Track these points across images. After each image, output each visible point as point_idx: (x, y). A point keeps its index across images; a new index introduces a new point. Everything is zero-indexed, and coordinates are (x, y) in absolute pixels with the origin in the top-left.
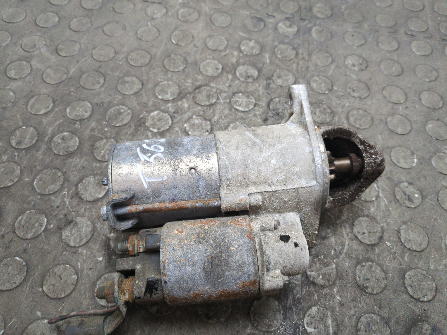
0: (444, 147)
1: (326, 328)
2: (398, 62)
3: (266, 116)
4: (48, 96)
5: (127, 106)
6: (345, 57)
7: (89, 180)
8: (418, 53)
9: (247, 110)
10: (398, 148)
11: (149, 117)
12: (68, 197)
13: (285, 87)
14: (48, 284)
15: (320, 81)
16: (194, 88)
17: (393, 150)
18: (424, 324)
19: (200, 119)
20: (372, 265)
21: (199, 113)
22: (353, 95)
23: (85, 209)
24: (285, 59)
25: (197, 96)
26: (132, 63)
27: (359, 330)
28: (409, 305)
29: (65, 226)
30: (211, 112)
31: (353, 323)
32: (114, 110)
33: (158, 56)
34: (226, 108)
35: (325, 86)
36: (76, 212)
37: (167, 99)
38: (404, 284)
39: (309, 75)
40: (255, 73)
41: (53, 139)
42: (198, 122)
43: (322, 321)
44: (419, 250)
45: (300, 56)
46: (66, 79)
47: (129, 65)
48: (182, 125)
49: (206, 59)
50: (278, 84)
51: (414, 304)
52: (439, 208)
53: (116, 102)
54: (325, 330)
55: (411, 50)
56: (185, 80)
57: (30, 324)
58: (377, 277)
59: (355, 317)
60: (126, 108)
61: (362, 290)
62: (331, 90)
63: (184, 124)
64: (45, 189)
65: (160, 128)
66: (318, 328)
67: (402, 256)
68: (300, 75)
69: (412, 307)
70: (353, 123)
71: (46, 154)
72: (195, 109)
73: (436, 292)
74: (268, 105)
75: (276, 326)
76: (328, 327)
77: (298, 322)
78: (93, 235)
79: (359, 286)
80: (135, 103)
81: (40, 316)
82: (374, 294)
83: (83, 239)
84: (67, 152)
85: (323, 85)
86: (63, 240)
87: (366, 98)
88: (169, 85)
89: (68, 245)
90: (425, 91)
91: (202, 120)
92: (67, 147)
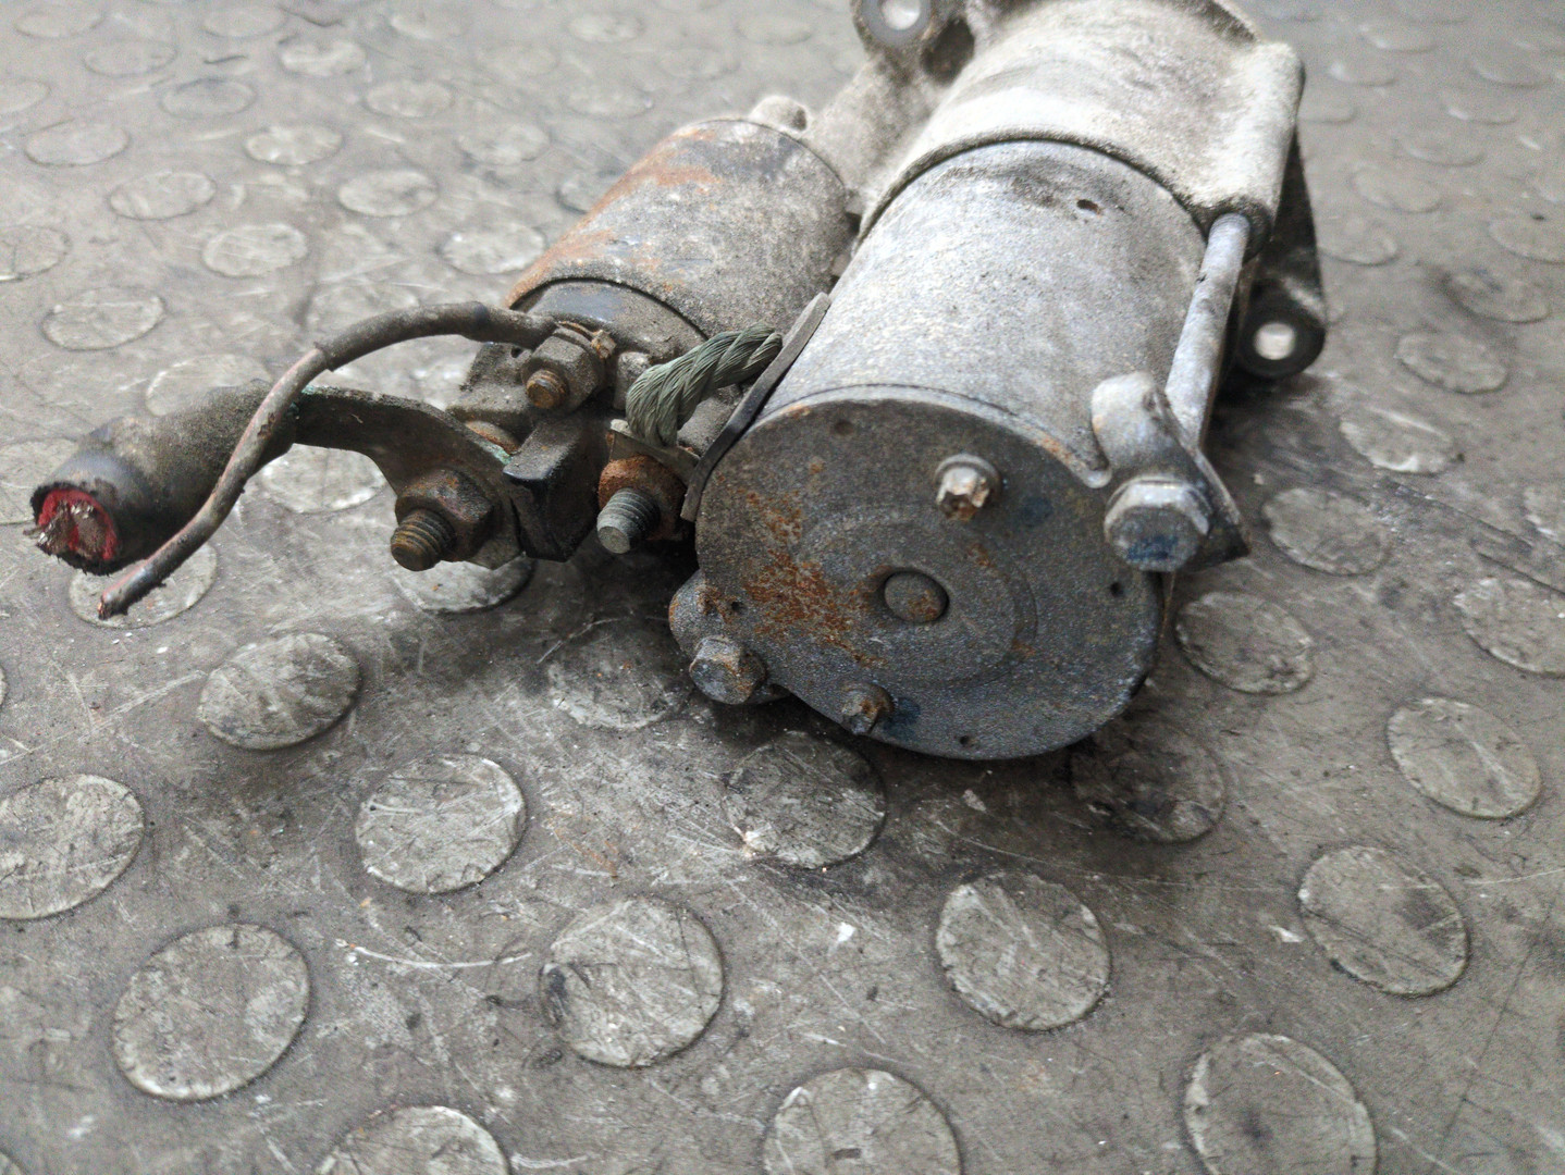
1: (1415, 432)
6: (566, 32)
7: (383, 817)
12: (391, 951)
13: (539, 155)
15: (597, 95)
18: (1458, 281)
23: (531, 900)
24: (435, 110)
28: (1396, 279)
29: (557, 1024)
31: (1416, 383)
35: (624, 98)
36: (515, 949)
39: (549, 102)
40: (410, 177)
43: (1391, 431)
45: (463, 84)
49: (201, 244)
50: (514, 160)
51: (1396, 271)
54: (1420, 436)
56: (220, 328)
59: (1400, 372)
64: (245, 1043)
66: (1409, 446)
68: (530, 114)
69: (1405, 278)
71: (18, 963)
73: (1379, 226)
75: (1375, 525)
76: (1415, 428)
77: (1379, 478)
78: (698, 918)
83: (693, 968)
84: (115, 853)
86: (632, 1066)
89: (680, 1051)
92: (83, 844)
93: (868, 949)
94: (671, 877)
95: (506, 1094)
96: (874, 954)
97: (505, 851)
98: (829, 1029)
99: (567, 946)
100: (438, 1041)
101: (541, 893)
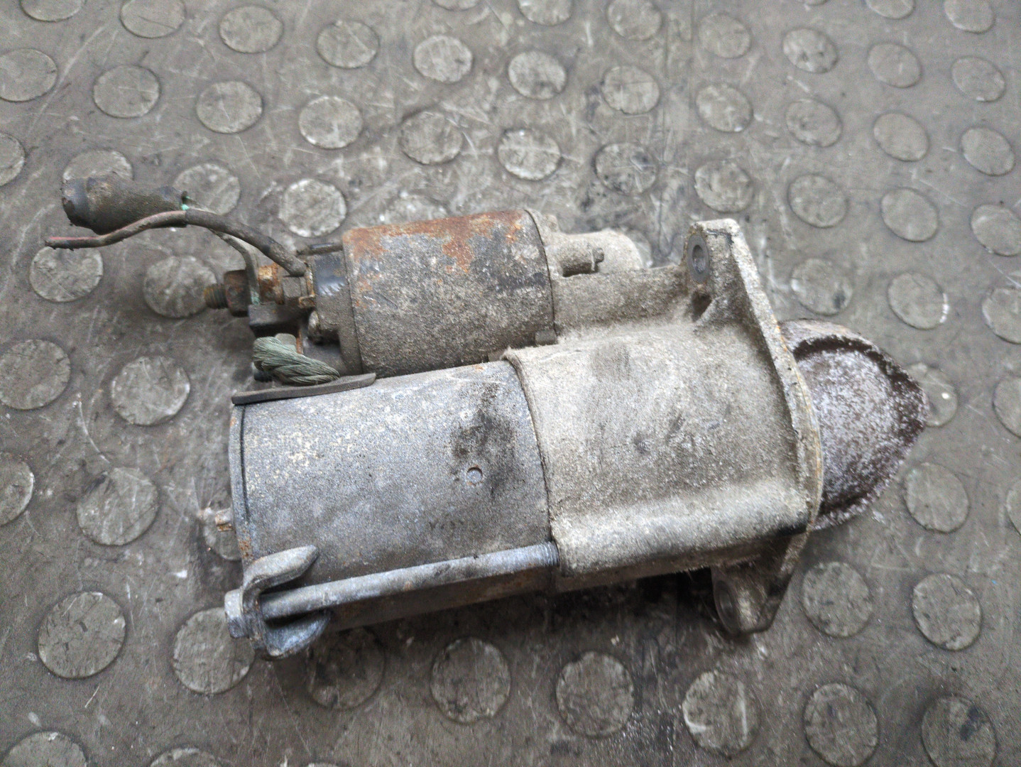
0: (1013, 274)
1: (735, 721)
2: (910, 50)
3: (587, 193)
4: (10, 136)
5: (225, 165)
6: (784, 34)
7: (139, 369)
8: (960, 26)
9: (539, 175)
10: (907, 277)
11: (286, 197)
12: (85, 415)
13: (634, 114)
14: (52, 643)
15: (722, 99)
16: (400, 115)
17: (895, 282)
18: (952, 703)
19: (421, 200)
20: (839, 569)
21: (416, 185)
22: (802, 138)
23: (133, 447)
24: (633, 37)
25: (410, 138)
26: (232, 43)
27: (809, 723)
28: (920, 659)
29: (84, 492)
30: (447, 180)
31: (796, 707)
32: (191, 176)
33: (301, 23)
34: (487, 172)
35: (733, 113)
36: (109, 456)
37: (331, 146)
38: (911, 610)
39: (694, 81)
40: (557, 74)
41: (32, 259)
42: (414, 210)
43: (725, 706)
44: (946, 528)
45: (672, 29)
46: (54, 86)
47: (224, 48)
48: (375, 219)
49: (430, 34)
50: (618, 106)
51: (932, 656)
52: (996, 427)
53: (194, 154)
54: (732, 725)
55: (944, 17)
56: (375, 92)
57: (13, 746)
58: (851, 597)
59: (800, 693)
60: (223, 172)
61: (817, 628)
62: (747, 123)
63: (379, 214)
64: (23, 395)
65: (317, 225)
66: (715, 722)
67: (909, 545)
68: (671, 81)
69: (927, 664)
70: (800, 212)
71: (16, 301)
72: (406, 174)
73: (981, 626)
74: (593, 163)
75: (619, 722)
76: (739, 720)
77: (670, 712)
78: (157, 514)
79: (809, 620)
80: (247, 158)
81: (38, 724)
82: (844, 638)
83: (132, 526)
84: (73, 293)
85: (730, 109)
86: (81, 529)
87: (832, 145)
88: (333, 104)
89: (96, 542)
90: (974, 127)
91: (423, 203)
92: (71, 279)
93: (179, 588)
94: (172, 492)
95: (49, 493)
96: (178, 592)
97: (148, 423)
98: (133, 592)
99: (118, 474)
100: (58, 456)
101: (138, 449)
